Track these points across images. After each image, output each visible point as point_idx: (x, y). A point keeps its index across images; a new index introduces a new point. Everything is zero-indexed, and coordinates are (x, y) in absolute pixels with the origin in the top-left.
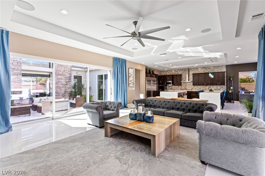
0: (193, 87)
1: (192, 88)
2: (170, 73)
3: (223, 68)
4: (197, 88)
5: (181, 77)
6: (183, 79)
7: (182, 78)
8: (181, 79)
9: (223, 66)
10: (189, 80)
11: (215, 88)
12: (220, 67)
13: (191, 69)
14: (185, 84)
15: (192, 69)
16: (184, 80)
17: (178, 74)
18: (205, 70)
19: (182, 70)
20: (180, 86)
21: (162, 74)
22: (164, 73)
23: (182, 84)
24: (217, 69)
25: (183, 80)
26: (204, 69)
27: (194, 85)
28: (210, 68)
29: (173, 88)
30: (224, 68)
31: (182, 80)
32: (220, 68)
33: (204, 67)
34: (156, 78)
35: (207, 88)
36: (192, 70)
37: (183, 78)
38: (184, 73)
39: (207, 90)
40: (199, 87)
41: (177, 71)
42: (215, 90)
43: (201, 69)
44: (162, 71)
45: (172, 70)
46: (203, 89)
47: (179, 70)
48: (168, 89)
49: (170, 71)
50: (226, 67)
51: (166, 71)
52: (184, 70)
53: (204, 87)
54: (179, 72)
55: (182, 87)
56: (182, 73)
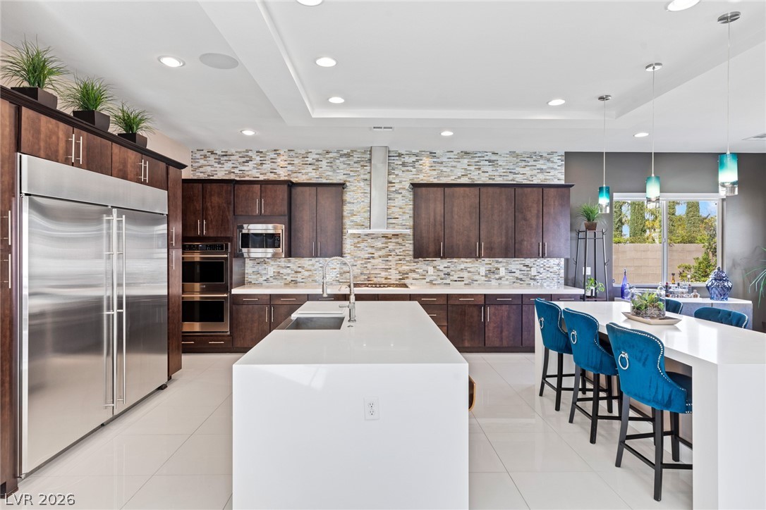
0: (411, 263)
1: (405, 275)
2: (267, 167)
3: (551, 165)
4: (431, 270)
5: (342, 202)
6: (352, 214)
7: (347, 208)
8: (343, 217)
9: (552, 153)
11: (518, 274)
12: (541, 162)
13: (400, 155)
14: (361, 245)
15: (407, 159)
16: (358, 219)
17: (324, 181)
18: (473, 168)
19: (348, 155)
20: (332, 260)
21: (209, 169)
22: (228, 166)
23: (349, 244)
24: (526, 170)
25: (355, 218)
26: (466, 161)
28: (494, 158)
29: (284, 271)
30: (556, 166)
31: (347, 222)
32: (541, 164)
33: (466, 153)
35: (483, 271)
36: (404, 164)
37: (355, 208)
38: (355, 178)
39: (479, 284)
40: (441, 268)
41: (318, 160)
42: (519, 281)
43: (454, 164)
44: (212, 153)
45: (282, 152)
46: (461, 279)
47: (327, 156)
48: (256, 282)
49: (268, 158)
50: (564, 163)
51: (241, 155)
52: (359, 159)
53: (466, 265)
54: (329, 164)
55: (346, 269)
56: (345, 176)
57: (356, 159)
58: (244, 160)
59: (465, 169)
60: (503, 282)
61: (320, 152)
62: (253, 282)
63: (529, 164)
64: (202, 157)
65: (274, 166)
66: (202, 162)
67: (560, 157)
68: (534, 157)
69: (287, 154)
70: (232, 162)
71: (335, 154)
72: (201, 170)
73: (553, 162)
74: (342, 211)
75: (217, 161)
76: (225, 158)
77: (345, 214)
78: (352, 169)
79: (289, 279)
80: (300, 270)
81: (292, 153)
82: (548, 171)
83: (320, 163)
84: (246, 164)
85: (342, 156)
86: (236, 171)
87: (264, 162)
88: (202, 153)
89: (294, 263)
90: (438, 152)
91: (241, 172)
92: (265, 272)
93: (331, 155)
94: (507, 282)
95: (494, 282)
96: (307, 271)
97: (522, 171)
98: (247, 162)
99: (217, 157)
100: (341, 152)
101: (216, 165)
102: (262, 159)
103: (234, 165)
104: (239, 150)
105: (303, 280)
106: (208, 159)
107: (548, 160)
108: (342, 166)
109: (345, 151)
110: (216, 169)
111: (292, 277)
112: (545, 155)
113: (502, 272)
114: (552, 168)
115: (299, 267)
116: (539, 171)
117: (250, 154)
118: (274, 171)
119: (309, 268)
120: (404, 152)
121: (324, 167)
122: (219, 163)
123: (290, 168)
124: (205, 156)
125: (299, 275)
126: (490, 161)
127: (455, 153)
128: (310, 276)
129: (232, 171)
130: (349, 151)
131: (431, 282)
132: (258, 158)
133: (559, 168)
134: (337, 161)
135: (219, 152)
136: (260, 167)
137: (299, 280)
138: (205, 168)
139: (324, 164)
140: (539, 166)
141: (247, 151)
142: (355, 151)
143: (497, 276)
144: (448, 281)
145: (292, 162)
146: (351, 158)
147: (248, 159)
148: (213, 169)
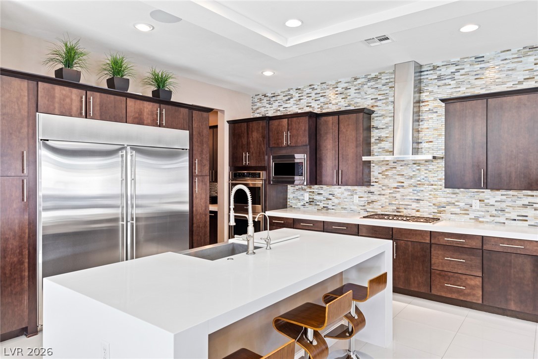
0: (445, 195)
1: (441, 208)
2: (304, 102)
4: (476, 204)
5: (369, 129)
6: (380, 140)
7: (375, 134)
8: (369, 144)
10: (416, 151)
13: (435, 68)
14: (389, 173)
15: (443, 71)
16: (386, 145)
19: (376, 78)
20: (360, 190)
21: (263, 110)
22: (276, 105)
23: (375, 171)
25: (383, 145)
26: (532, 59)
27: (451, 182)
29: (317, 197)
31: (374, 148)
33: (533, 48)
34: (186, 133)
36: (439, 78)
37: (383, 134)
38: (384, 101)
40: (492, 201)
41: (347, 89)
43: (513, 66)
44: (265, 96)
45: (316, 87)
46: (523, 218)
47: (355, 83)
48: (296, 207)
49: (305, 93)
51: (285, 95)
52: (388, 81)
54: (357, 91)
55: (373, 198)
56: (374, 101)
57: (384, 82)
58: (287, 98)
59: (531, 70)
61: (349, 79)
62: (293, 206)
64: (259, 100)
65: (310, 100)
66: (259, 104)
69: (319, 87)
70: (278, 101)
71: (363, 80)
72: (258, 111)
74: (370, 137)
75: (268, 102)
76: (274, 99)
77: (373, 140)
78: (380, 93)
79: (322, 205)
80: (331, 197)
81: (324, 86)
83: (349, 91)
84: (288, 102)
85: (369, 80)
86: (281, 109)
87: (301, 98)
88: (258, 97)
89: (325, 190)
90: (487, 55)
91: (284, 109)
92: (303, 198)
93: (359, 81)
96: (337, 198)
98: (289, 99)
99: (268, 99)
100: (369, 77)
101: (268, 106)
102: (300, 95)
103: (280, 104)
104: (283, 90)
105: (333, 207)
106: (262, 101)
108: (370, 91)
109: (373, 75)
110: (268, 109)
111: (324, 204)
115: (330, 194)
117: (291, 92)
118: (310, 105)
119: (339, 195)
120: (439, 64)
121: (353, 95)
122: (270, 104)
123: (322, 99)
124: (261, 100)
125: (330, 202)
127: (515, 50)
128: (339, 204)
129: (278, 109)
130: (377, 74)
131: (476, 219)
132: (297, 95)
134: (365, 86)
135: (269, 95)
136: (298, 103)
137: (330, 207)
138: (260, 109)
139: (352, 91)
141: (289, 90)
142: (383, 73)
144: (502, 220)
145: (324, 94)
146: (379, 81)
147: (290, 97)
148: (265, 109)
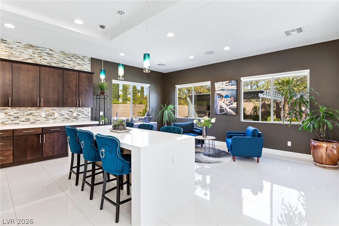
3: (84, 62)
9: (85, 57)
11: (66, 116)
12: (79, 60)
18: (36, 55)
24: (71, 63)
26: (31, 51)
28: (51, 52)
32: (78, 61)
33: (31, 46)
35: (43, 115)
39: (41, 122)
40: (12, 113)
42: (66, 120)
43: (23, 51)
46: (28, 120)
50: (90, 62)
53: (31, 112)
59: (31, 55)
60: (57, 120)
63: (72, 60)
67: (88, 60)
68: (75, 57)
73: (85, 61)
82: (82, 65)
94: (60, 121)
95: (51, 121)
97: (68, 62)
107: (83, 60)
112: (81, 57)
113: (56, 115)
114: (85, 64)
116: (78, 64)
126: (48, 54)
127: (23, 44)
131: (3, 123)
133: (88, 64)
140: (77, 62)
143: (53, 118)
144: (17, 122)
